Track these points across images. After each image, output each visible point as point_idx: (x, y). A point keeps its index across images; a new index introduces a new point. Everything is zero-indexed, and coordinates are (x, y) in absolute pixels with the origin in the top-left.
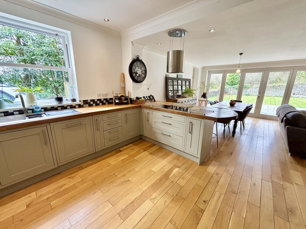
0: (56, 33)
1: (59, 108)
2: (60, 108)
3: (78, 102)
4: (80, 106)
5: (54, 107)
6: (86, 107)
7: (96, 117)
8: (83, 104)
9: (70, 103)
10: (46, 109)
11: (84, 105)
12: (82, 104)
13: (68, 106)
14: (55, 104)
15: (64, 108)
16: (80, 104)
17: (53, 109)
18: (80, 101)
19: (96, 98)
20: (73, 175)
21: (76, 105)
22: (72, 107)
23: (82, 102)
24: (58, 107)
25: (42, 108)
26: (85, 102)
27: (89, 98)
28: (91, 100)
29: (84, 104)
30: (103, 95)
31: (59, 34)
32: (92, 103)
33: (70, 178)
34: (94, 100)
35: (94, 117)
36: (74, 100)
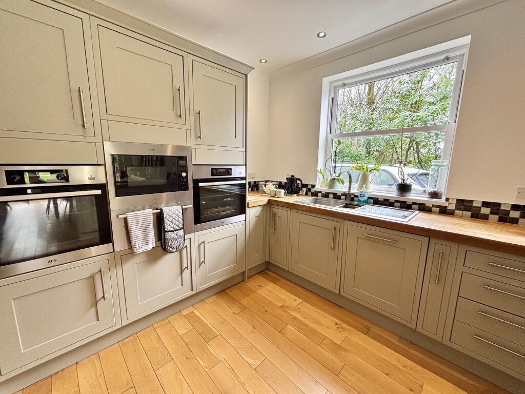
1: (396, 204)
2: (398, 204)
3: (442, 202)
4: (443, 211)
5: (388, 200)
6: (462, 217)
7: (439, 246)
8: (454, 209)
9: (425, 199)
10: (376, 201)
11: (457, 212)
12: (452, 207)
13: (414, 203)
14: (395, 196)
15: (406, 206)
16: (446, 207)
17: (387, 203)
18: (447, 199)
19: (507, 200)
20: (345, 326)
21: (434, 206)
22: (423, 208)
23: (455, 202)
24: (397, 201)
25: (369, 198)
26: (464, 205)
27: (477, 198)
28: (486, 204)
29: (457, 208)
32: (485, 211)
33: (337, 324)
34: (499, 204)
35: (433, 241)
36: (435, 195)
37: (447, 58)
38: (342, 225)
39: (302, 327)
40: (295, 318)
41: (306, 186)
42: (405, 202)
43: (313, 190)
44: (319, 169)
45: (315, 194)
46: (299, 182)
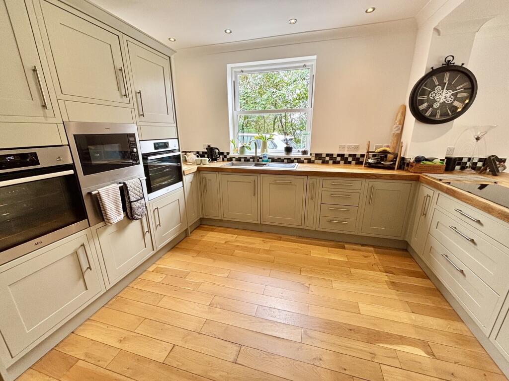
0: (303, 64)
2: (286, 161)
3: (308, 156)
4: (310, 161)
5: (280, 158)
6: (318, 163)
7: (312, 179)
8: (314, 159)
9: (300, 155)
10: (273, 160)
11: (316, 161)
12: (313, 159)
13: (295, 159)
14: (283, 155)
15: (290, 161)
16: (310, 159)
17: (280, 160)
18: (311, 154)
19: (335, 152)
20: (268, 240)
21: (305, 159)
22: (300, 161)
23: (314, 155)
24: (285, 159)
25: (269, 158)
26: (318, 156)
27: (324, 152)
28: (327, 155)
29: (316, 159)
30: (349, 147)
31: (307, 64)
32: (327, 159)
33: (263, 241)
34: (333, 154)
35: (309, 177)
36: (305, 152)
37: (305, 66)
38: (259, 177)
39: (244, 249)
40: (238, 246)
41: (222, 153)
42: (290, 159)
43: (228, 157)
44: (231, 139)
45: (230, 159)
46: (217, 151)
